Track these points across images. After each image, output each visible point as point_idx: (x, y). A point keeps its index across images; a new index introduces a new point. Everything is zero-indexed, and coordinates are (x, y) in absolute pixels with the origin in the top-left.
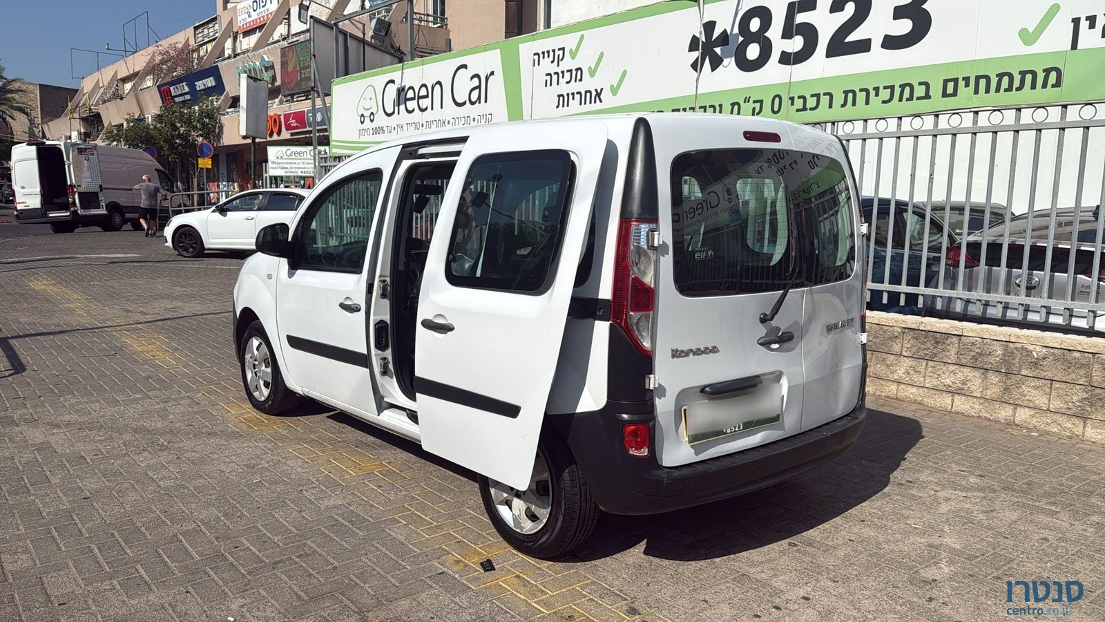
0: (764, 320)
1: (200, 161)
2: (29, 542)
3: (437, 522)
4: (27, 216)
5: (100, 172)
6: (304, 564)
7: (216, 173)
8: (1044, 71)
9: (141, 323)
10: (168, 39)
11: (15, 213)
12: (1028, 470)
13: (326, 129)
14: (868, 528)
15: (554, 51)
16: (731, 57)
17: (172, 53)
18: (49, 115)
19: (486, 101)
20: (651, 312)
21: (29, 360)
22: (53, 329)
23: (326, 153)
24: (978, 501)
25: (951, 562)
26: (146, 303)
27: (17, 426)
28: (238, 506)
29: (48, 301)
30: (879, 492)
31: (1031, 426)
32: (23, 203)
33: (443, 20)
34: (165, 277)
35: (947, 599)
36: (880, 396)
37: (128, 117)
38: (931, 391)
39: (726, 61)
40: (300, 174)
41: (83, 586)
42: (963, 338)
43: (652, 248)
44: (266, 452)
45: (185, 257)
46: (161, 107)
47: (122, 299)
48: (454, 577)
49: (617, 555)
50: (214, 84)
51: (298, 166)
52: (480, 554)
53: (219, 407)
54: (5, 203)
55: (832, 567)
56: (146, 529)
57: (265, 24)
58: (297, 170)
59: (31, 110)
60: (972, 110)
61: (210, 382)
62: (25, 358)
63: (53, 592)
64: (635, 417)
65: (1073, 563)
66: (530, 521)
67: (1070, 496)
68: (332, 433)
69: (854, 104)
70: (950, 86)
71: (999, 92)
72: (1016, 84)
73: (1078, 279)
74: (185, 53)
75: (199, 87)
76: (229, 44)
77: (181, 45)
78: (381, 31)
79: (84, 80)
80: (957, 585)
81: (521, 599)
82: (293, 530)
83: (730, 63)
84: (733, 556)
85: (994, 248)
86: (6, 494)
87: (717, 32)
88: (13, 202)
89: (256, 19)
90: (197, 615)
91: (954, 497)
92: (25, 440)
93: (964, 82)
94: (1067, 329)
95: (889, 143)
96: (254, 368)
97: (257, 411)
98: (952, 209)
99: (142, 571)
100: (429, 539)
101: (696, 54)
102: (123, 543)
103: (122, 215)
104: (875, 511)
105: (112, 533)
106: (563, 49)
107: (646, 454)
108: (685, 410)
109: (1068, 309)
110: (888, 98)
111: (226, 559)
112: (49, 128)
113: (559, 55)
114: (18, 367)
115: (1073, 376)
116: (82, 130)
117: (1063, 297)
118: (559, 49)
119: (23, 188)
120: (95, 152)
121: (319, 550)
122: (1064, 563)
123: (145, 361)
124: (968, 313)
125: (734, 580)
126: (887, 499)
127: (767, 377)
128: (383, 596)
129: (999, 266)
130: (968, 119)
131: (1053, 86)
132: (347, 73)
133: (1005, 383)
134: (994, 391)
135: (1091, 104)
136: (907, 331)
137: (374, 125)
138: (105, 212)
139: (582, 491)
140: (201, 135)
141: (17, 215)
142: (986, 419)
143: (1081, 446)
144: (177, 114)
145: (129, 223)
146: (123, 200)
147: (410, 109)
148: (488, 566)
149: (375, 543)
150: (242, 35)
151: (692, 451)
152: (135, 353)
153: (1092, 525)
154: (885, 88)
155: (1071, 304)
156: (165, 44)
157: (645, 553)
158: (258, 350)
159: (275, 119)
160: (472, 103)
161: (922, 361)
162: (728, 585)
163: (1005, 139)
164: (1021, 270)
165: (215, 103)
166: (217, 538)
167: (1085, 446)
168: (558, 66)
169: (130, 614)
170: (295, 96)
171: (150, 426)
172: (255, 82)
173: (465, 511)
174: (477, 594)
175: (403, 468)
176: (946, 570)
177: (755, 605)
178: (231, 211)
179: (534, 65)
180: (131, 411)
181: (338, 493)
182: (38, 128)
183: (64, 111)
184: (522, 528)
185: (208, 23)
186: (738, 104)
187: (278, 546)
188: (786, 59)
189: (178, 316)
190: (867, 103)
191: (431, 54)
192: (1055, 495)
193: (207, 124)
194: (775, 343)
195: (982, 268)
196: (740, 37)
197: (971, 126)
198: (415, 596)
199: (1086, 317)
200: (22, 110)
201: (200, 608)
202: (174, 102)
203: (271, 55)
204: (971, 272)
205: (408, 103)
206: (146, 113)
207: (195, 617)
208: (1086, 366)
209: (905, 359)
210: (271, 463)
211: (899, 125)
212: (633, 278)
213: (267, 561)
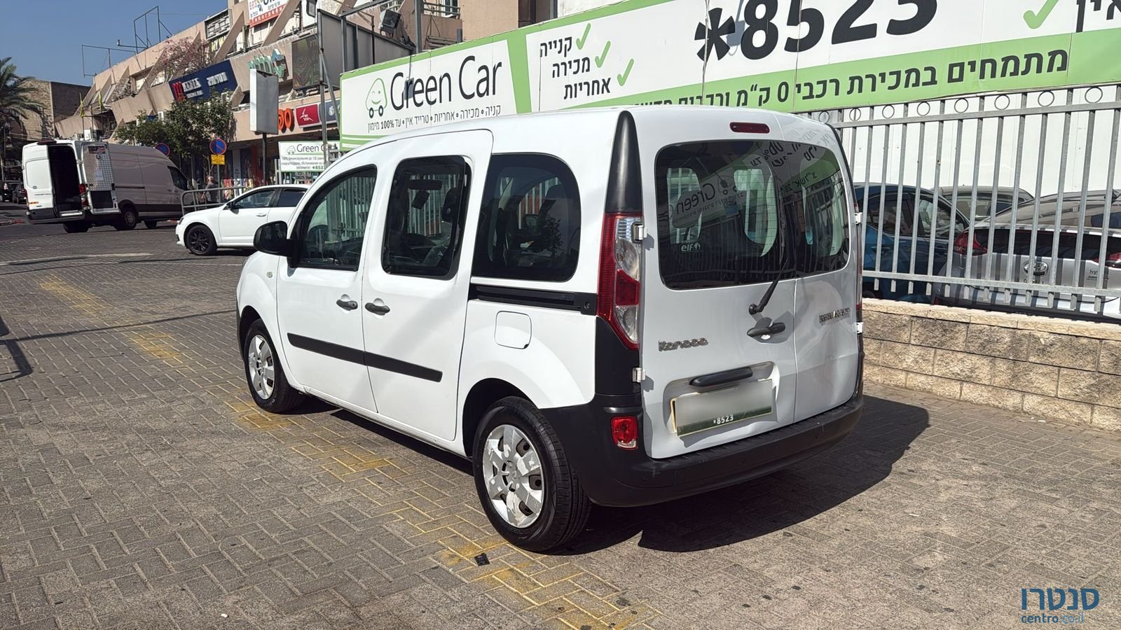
0: (754, 311)
1: (213, 157)
2: (29, 542)
3: (435, 517)
4: (40, 216)
5: (112, 171)
6: (299, 561)
7: (230, 169)
8: (1050, 54)
9: (150, 323)
10: (180, 34)
11: (28, 213)
12: (1033, 458)
13: (336, 123)
14: (865, 518)
15: (561, 41)
16: (738, 45)
17: (183, 48)
18: (62, 114)
19: (494, 93)
20: (637, 306)
21: (36, 361)
22: (62, 330)
23: (336, 148)
24: (978, 489)
25: (945, 550)
26: (156, 302)
27: (22, 427)
28: (237, 504)
29: (57, 301)
30: (880, 481)
31: (1039, 413)
32: (35, 203)
33: (455, 10)
34: (176, 276)
35: (937, 587)
36: (888, 385)
37: (139, 114)
38: (940, 380)
39: (732, 49)
40: (312, 169)
41: (80, 585)
42: (971, 326)
43: (637, 241)
44: (268, 451)
45: (197, 255)
46: (173, 104)
47: (132, 299)
48: (448, 572)
49: (612, 547)
50: (226, 79)
51: (310, 161)
52: (476, 548)
53: (223, 406)
54: (19, 203)
55: (825, 557)
56: (145, 529)
57: (276, 17)
58: (309, 165)
59: (44, 109)
60: (978, 95)
61: (216, 381)
62: (33, 360)
63: (50, 591)
64: (623, 410)
65: (1068, 549)
66: (524, 515)
67: (1072, 483)
68: (336, 431)
69: (860, 90)
70: (956, 70)
71: (1005, 76)
72: (1022, 67)
73: (1086, 265)
74: (197, 48)
75: (211, 82)
76: (240, 38)
77: (193, 41)
78: (390, 24)
79: (96, 77)
80: (949, 573)
81: (512, 592)
82: (291, 527)
83: (736, 51)
84: (727, 546)
85: (1002, 234)
86: (8, 495)
87: (723, 20)
88: (25, 202)
89: (267, 13)
90: (191, 612)
91: (954, 485)
92: (29, 441)
93: (970, 66)
94: (1076, 315)
95: (896, 130)
96: (258, 367)
97: (262, 410)
98: (960, 194)
99: (138, 569)
100: (425, 535)
101: (702, 42)
102: (121, 543)
103: (136, 214)
104: (873, 500)
105: (111, 533)
106: (570, 39)
107: (634, 446)
108: (674, 402)
109: (1076, 295)
110: (893, 84)
111: (223, 557)
112: (62, 126)
113: (566, 45)
114: (24, 368)
115: (1081, 362)
116: (95, 128)
117: (1070, 282)
118: (566, 39)
119: (35, 187)
120: (106, 151)
121: (315, 547)
122: (1059, 550)
123: (153, 361)
124: (977, 300)
125: (726, 570)
126: (887, 488)
127: (757, 368)
128: (376, 590)
129: (1007, 252)
130: (974, 103)
131: (1059, 69)
132: (356, 67)
133: (1013, 370)
134: (1002, 379)
135: (1097, 87)
136: (915, 319)
137: (384, 118)
138: (118, 211)
139: (574, 485)
140: (214, 131)
141: (29, 215)
142: (994, 406)
143: (1089, 432)
144: (189, 111)
145: (143, 222)
146: (136, 198)
147: (418, 102)
148: (482, 560)
149: (371, 539)
150: (253, 29)
151: (682, 442)
152: (142, 353)
153: (1091, 512)
154: (891, 73)
155: (1078, 290)
156: (176, 39)
157: (640, 544)
158: (260, 348)
159: (288, 114)
160: (481, 95)
161: (931, 349)
162: (720, 575)
163: (1011, 124)
164: (1028, 256)
165: (228, 98)
166: (215, 536)
167: (1093, 432)
168: (565, 56)
169: (125, 612)
170: (308, 90)
171: (154, 426)
172: (265, 77)
173: (463, 506)
174: (469, 588)
175: (404, 464)
176: (940, 558)
177: (745, 595)
178: (242, 208)
179: (541, 56)
180: (136, 411)
181: (338, 490)
182: (51, 127)
183: (76, 109)
184: (516, 522)
185: (218, 17)
186: (745, 92)
187: (275, 543)
188: (792, 45)
189: (188, 315)
190: (873, 89)
191: (444, 44)
192: (1056, 482)
193: (220, 120)
194: (766, 334)
195: (990, 254)
196: (746, 24)
197: (978, 111)
198: (408, 590)
199: (1093, 303)
200: (34, 109)
201: (194, 605)
202: (186, 98)
203: (283, 49)
204: (980, 260)
205: (416, 96)
206: (158, 109)
207: (189, 614)
208: (1093, 352)
209: (914, 347)
210: (272, 461)
211: (906, 112)
212: (618, 273)
213: (263, 558)
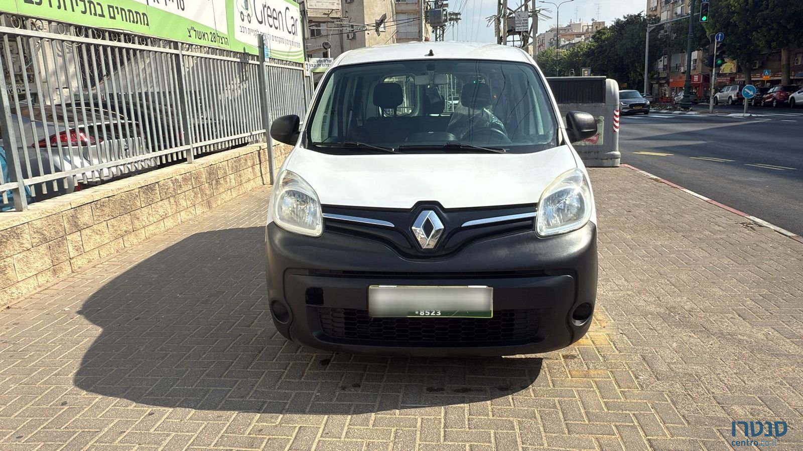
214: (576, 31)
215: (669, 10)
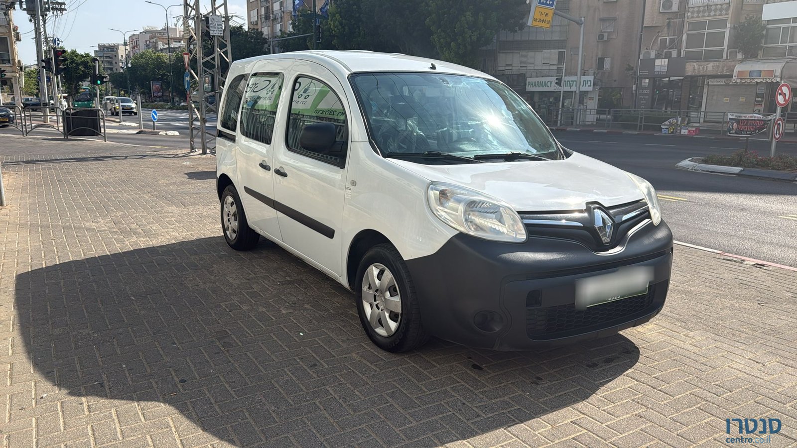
214: (172, 36)
215: (270, 26)
